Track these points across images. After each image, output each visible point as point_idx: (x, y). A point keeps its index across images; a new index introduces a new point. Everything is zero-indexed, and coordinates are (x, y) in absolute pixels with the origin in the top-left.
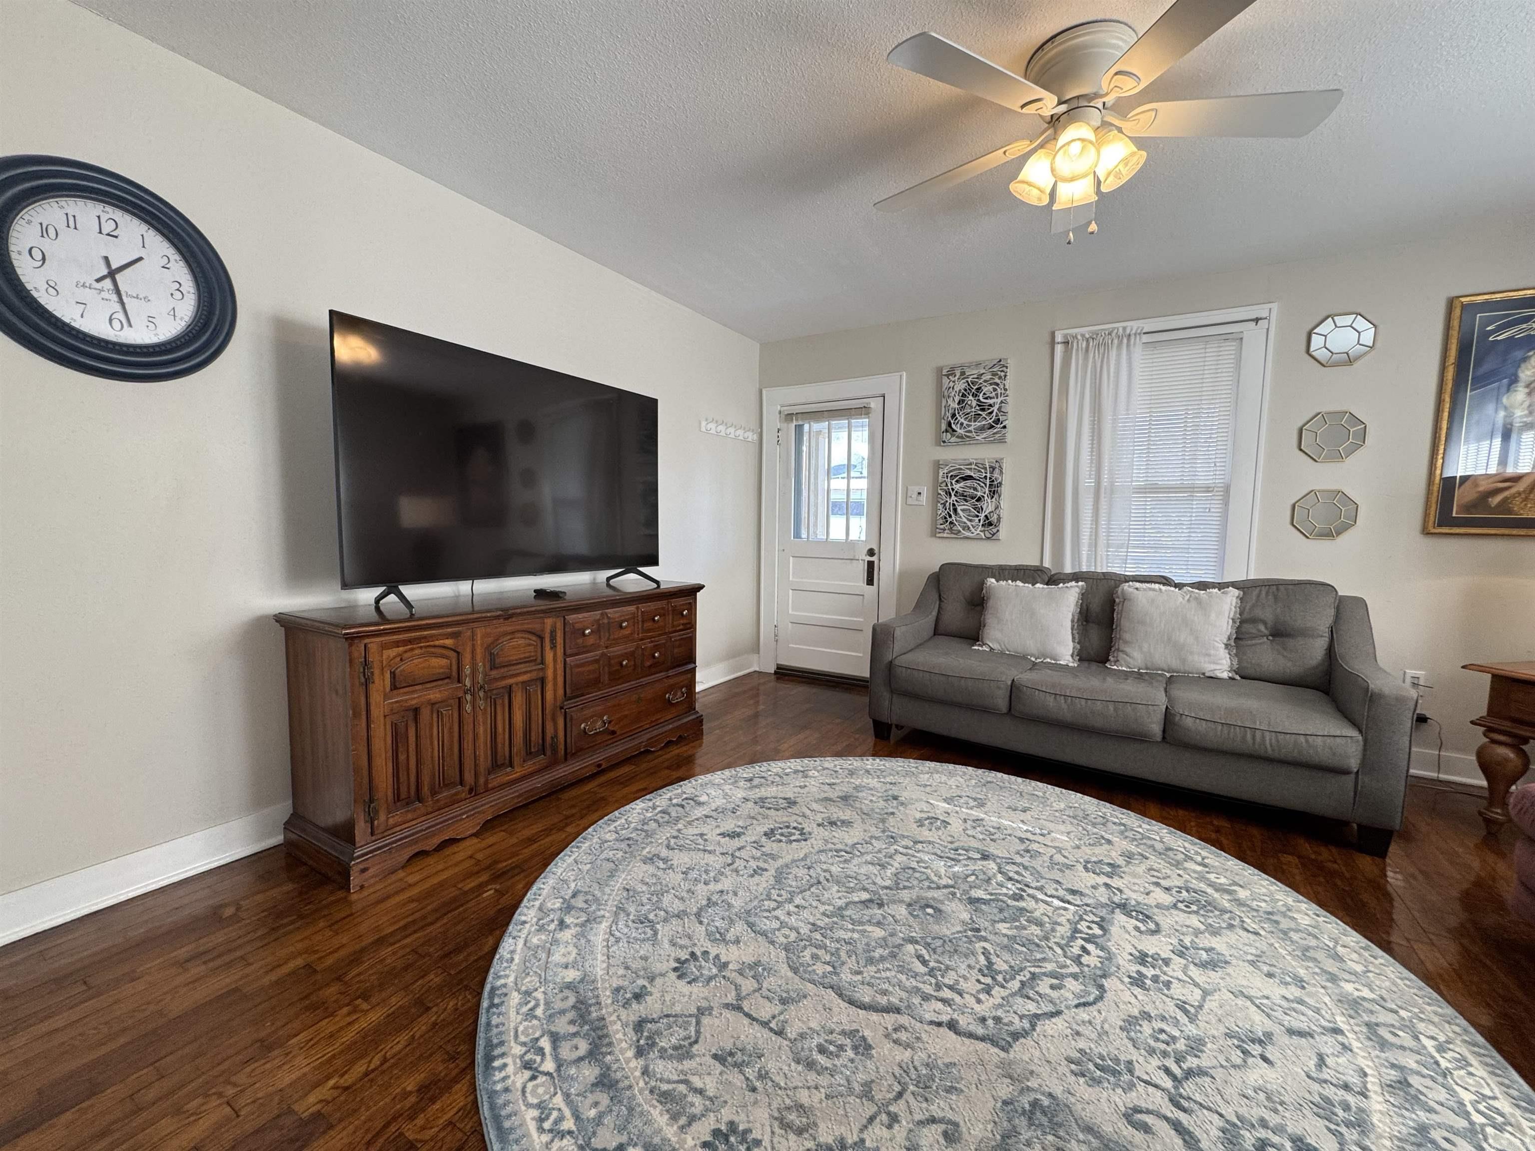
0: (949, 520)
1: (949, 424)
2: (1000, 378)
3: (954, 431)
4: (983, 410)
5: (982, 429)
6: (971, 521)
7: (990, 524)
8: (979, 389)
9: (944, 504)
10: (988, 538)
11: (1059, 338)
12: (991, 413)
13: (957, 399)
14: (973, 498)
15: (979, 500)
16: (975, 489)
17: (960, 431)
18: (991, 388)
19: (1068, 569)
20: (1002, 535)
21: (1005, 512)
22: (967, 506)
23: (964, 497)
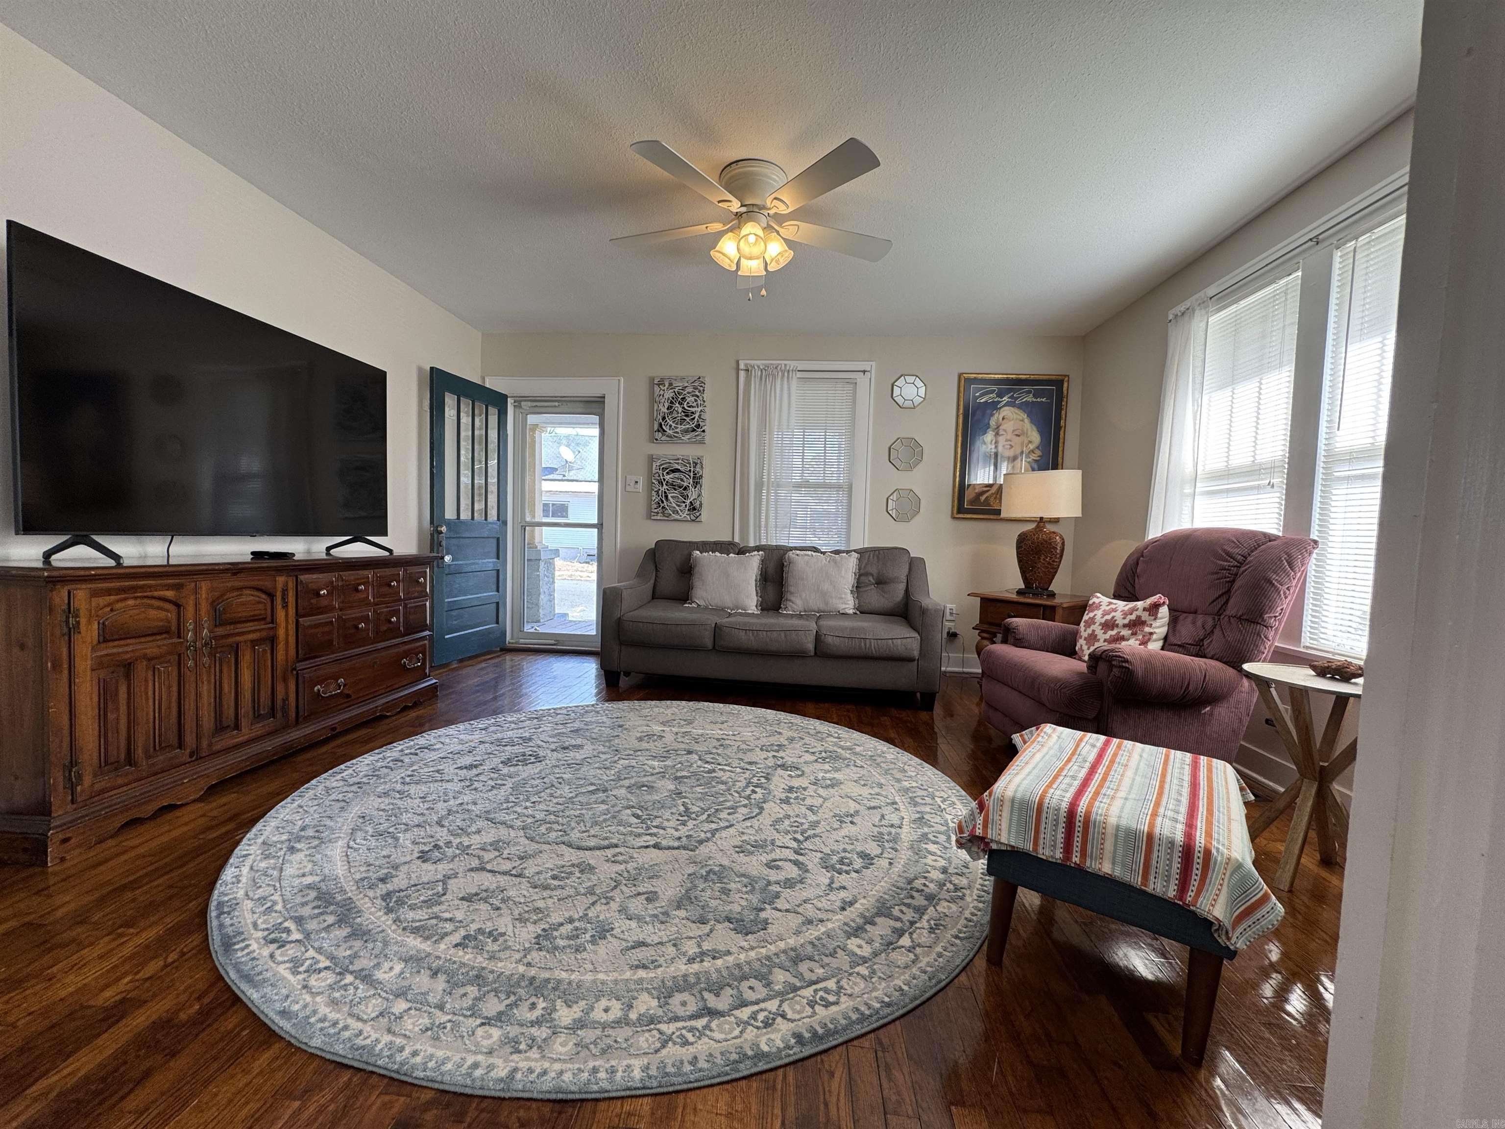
0: (662, 505)
1: (661, 425)
2: (700, 391)
3: (664, 431)
4: (687, 416)
5: (686, 431)
6: (679, 506)
7: (694, 509)
8: (683, 399)
9: (657, 492)
10: (693, 520)
11: (742, 366)
12: (694, 419)
13: (666, 405)
14: (680, 487)
15: (685, 489)
16: (682, 480)
17: (671, 432)
18: (693, 399)
19: (752, 544)
20: (703, 518)
21: (705, 499)
22: (676, 493)
23: (673, 486)
